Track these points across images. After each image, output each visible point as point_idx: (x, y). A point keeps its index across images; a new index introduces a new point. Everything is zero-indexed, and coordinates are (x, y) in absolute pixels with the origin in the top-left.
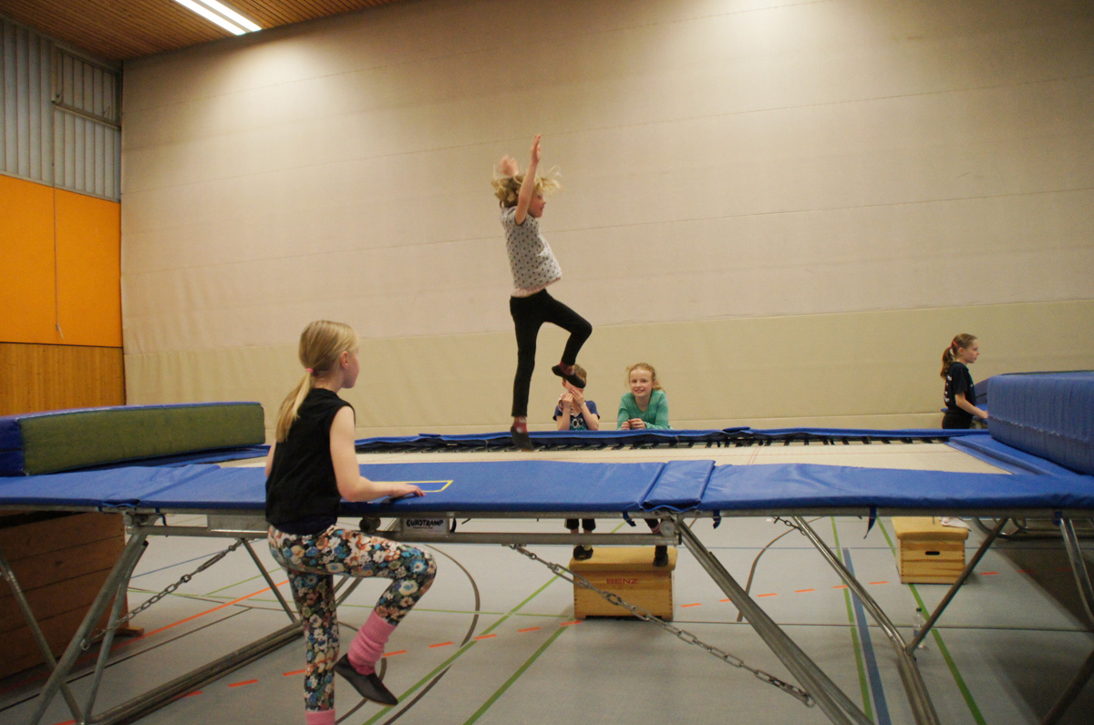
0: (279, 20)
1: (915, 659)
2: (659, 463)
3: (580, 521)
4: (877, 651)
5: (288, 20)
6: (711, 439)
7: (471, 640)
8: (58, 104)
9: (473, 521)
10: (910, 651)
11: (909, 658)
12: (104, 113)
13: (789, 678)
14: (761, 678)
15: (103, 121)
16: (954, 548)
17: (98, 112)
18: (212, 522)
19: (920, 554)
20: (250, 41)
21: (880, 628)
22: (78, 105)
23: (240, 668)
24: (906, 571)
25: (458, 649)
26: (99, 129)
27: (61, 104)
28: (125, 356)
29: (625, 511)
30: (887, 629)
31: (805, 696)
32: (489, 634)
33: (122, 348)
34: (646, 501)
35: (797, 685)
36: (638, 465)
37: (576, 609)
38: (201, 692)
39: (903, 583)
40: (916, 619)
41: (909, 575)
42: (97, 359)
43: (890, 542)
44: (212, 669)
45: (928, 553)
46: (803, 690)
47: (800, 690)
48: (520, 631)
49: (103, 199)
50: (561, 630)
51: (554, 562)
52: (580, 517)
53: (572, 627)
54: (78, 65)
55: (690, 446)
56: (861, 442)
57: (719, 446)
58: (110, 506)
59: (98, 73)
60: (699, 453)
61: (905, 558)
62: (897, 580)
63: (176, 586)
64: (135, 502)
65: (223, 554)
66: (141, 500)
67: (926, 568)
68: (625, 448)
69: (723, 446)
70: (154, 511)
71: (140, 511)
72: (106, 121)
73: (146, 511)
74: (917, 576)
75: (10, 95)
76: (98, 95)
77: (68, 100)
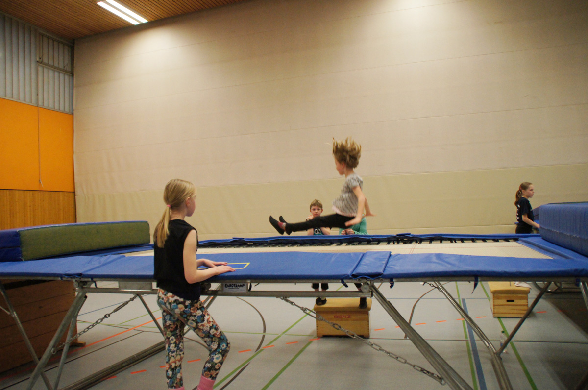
0: (157, 16)
1: (501, 359)
2: (361, 253)
3: (320, 285)
4: (480, 354)
5: (162, 17)
6: (389, 240)
7: (261, 348)
9: (261, 285)
10: (498, 354)
11: (498, 357)
12: (64, 67)
13: (432, 370)
14: (416, 369)
15: (63, 71)
16: (522, 298)
17: (61, 66)
18: (121, 285)
19: (504, 302)
20: (141, 28)
21: (482, 342)
22: (51, 63)
23: (137, 364)
24: (496, 311)
25: (254, 353)
26: (62, 76)
27: (41, 63)
28: (76, 197)
29: (343, 279)
30: (486, 342)
31: (440, 379)
32: (271, 345)
33: (74, 192)
34: (354, 273)
35: (436, 373)
36: (350, 254)
37: (317, 331)
38: (116, 377)
39: (494, 317)
40: (501, 337)
41: (497, 313)
42: (61, 198)
43: (487, 295)
44: (122, 364)
45: (508, 301)
46: (439, 376)
47: (438, 376)
48: (287, 343)
49: (64, 113)
50: (309, 343)
51: (304, 307)
52: (320, 282)
53: (316, 341)
54: (50, 41)
55: (378, 244)
56: (471, 241)
57: (394, 244)
58: (66, 277)
59: (61, 46)
60: (383, 248)
61: (496, 304)
62: (491, 315)
63: (102, 320)
64: (80, 275)
65: (127, 303)
66: (84, 274)
67: (508, 309)
68: (343, 245)
69: (396, 243)
70: (90, 279)
71: (83, 280)
72: (66, 71)
73: (86, 280)
74: (502, 313)
75: (15, 57)
76: (61, 58)
77: (45, 61)
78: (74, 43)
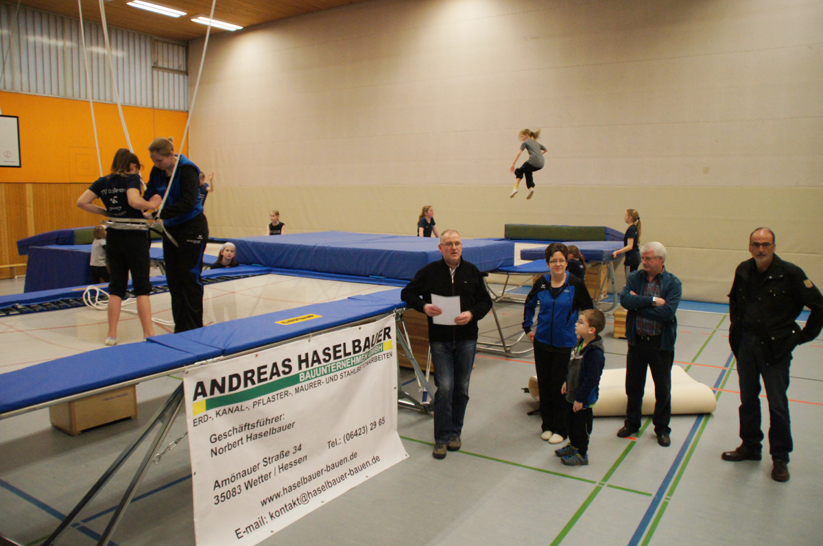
0: (251, 23)
12: (179, 67)
17: (176, 68)
22: (166, 66)
26: (176, 76)
27: (156, 67)
49: (179, 111)
59: (176, 47)
72: (180, 71)
75: (132, 66)
76: (176, 59)
77: (160, 64)
78: (188, 43)
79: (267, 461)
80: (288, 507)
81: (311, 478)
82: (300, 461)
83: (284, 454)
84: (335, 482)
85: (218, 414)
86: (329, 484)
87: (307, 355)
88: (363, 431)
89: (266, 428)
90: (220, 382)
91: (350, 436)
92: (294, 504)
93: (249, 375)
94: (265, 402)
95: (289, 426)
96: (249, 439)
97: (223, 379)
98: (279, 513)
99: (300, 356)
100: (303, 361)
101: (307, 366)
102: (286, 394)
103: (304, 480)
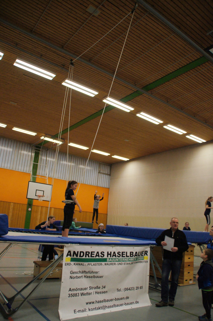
8: (99, 172)
15: (107, 174)
17: (106, 173)
22: (103, 172)
26: (106, 176)
28: (107, 216)
33: (107, 214)
42: (102, 216)
49: (106, 188)
59: (107, 166)
75: (92, 172)
76: (107, 170)
77: (101, 172)
78: (111, 165)
79: (91, 288)
80: (96, 309)
81: (108, 301)
82: (104, 292)
83: (98, 287)
84: (118, 306)
85: (74, 264)
86: (115, 306)
87: (111, 252)
88: (132, 289)
89: (92, 275)
90: (76, 253)
91: (126, 289)
92: (99, 308)
93: (88, 253)
94: (92, 265)
95: (101, 277)
96: (85, 277)
97: (78, 252)
98: (93, 309)
99: (108, 252)
100: (109, 254)
101: (111, 256)
102: (101, 264)
103: (105, 301)
